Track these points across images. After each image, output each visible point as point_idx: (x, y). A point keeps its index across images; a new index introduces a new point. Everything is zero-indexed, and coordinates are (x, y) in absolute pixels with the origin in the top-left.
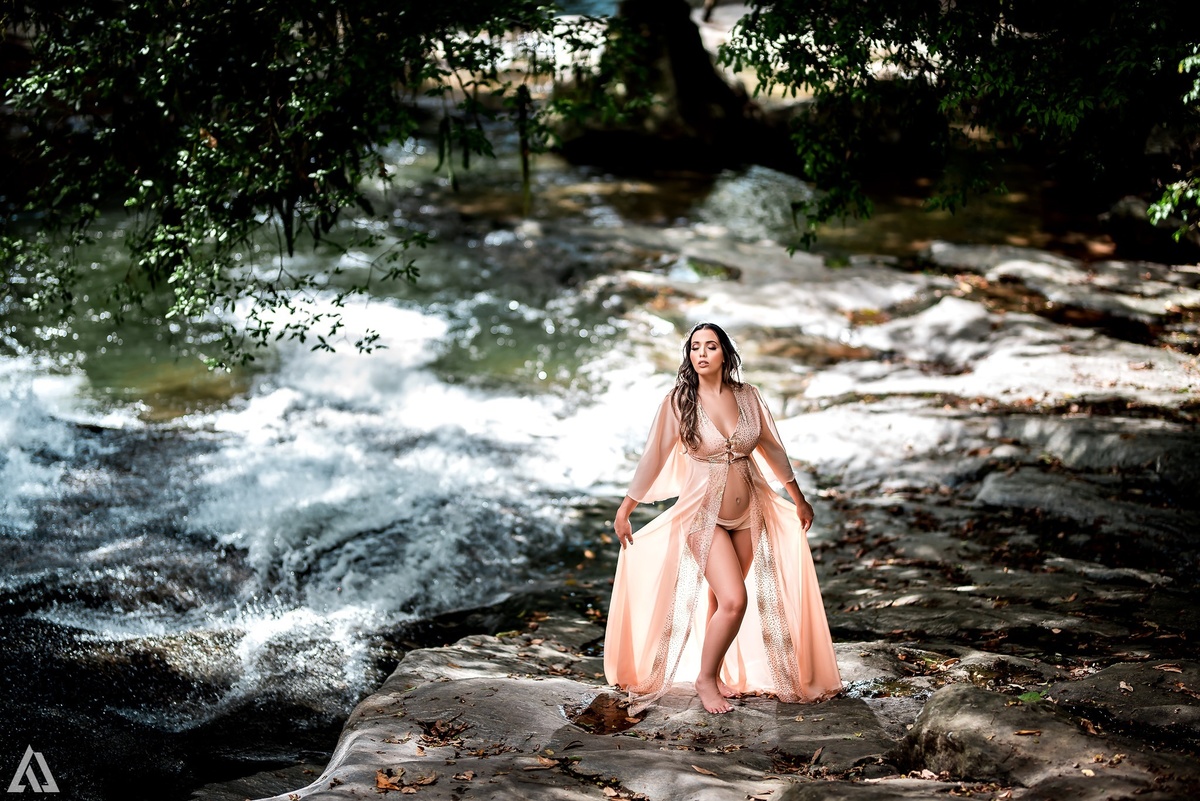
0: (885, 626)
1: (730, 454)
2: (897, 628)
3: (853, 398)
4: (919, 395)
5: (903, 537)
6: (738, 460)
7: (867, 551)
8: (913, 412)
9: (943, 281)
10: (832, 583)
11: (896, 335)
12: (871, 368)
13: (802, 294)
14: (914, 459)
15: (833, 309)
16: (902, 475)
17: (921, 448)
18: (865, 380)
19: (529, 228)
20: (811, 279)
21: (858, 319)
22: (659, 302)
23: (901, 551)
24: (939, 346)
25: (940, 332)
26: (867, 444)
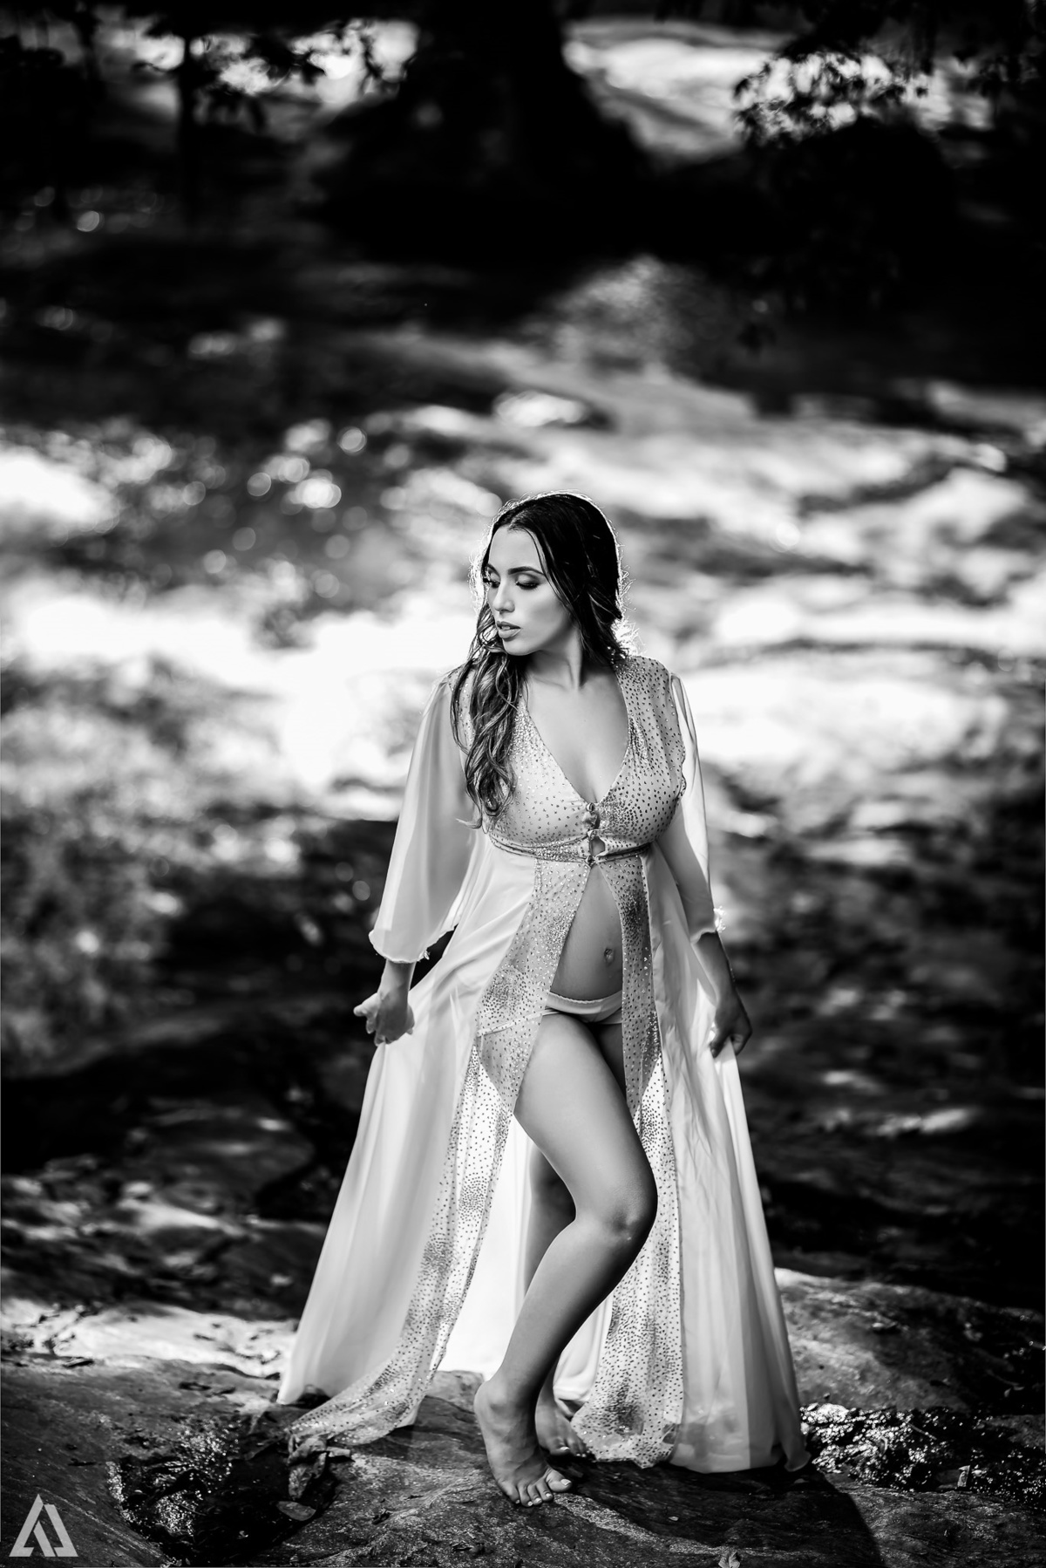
0: (907, 1194)
1: (595, 841)
2: (936, 1201)
3: (801, 645)
4: (923, 647)
5: (915, 940)
6: (613, 856)
7: (841, 969)
8: (916, 679)
9: (951, 446)
10: (771, 1046)
11: (874, 536)
12: (828, 590)
13: (711, 456)
14: (915, 766)
15: (762, 485)
16: (891, 797)
17: (932, 745)
18: (822, 611)
19: (266, 331)
20: (728, 434)
21: (810, 506)
22: (470, 464)
23: (919, 974)
24: (943, 559)
25: (946, 534)
26: (830, 734)
